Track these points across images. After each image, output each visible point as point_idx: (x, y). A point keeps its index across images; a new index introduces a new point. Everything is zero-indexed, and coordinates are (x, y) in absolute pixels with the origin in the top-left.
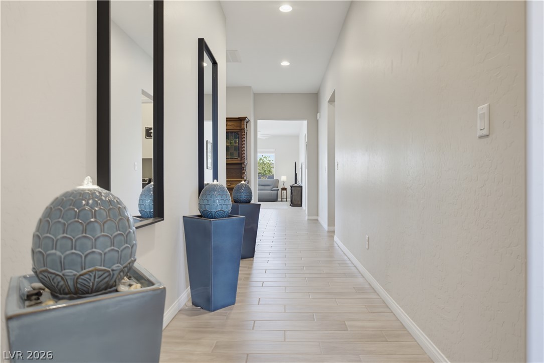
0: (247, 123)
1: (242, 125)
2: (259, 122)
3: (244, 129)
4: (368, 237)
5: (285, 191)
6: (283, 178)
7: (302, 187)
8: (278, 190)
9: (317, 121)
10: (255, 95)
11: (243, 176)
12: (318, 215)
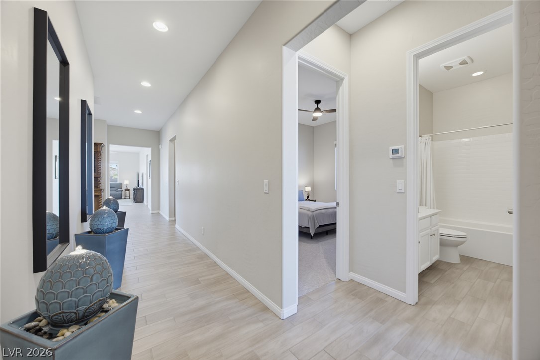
0: (102, 147)
1: (98, 149)
2: (111, 145)
3: (100, 152)
4: (204, 228)
5: (128, 192)
6: (126, 183)
7: (143, 189)
8: (122, 191)
9: (159, 149)
10: (108, 126)
11: (99, 187)
12: (159, 210)
